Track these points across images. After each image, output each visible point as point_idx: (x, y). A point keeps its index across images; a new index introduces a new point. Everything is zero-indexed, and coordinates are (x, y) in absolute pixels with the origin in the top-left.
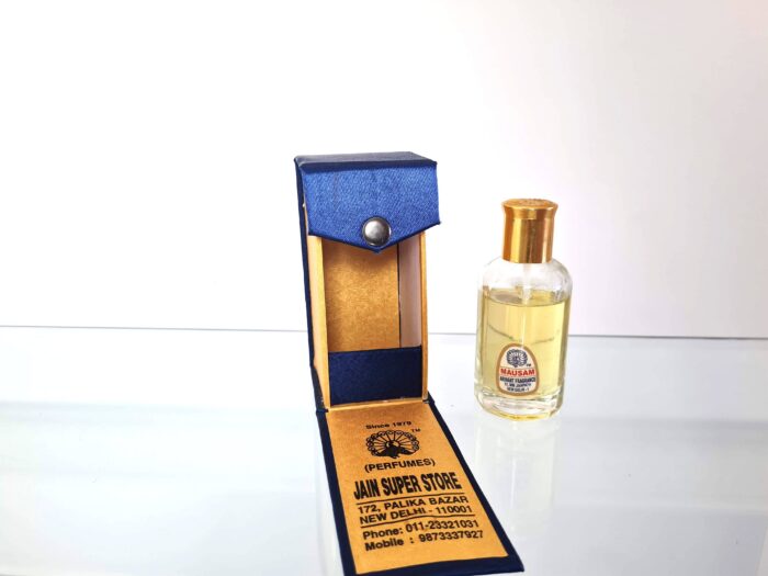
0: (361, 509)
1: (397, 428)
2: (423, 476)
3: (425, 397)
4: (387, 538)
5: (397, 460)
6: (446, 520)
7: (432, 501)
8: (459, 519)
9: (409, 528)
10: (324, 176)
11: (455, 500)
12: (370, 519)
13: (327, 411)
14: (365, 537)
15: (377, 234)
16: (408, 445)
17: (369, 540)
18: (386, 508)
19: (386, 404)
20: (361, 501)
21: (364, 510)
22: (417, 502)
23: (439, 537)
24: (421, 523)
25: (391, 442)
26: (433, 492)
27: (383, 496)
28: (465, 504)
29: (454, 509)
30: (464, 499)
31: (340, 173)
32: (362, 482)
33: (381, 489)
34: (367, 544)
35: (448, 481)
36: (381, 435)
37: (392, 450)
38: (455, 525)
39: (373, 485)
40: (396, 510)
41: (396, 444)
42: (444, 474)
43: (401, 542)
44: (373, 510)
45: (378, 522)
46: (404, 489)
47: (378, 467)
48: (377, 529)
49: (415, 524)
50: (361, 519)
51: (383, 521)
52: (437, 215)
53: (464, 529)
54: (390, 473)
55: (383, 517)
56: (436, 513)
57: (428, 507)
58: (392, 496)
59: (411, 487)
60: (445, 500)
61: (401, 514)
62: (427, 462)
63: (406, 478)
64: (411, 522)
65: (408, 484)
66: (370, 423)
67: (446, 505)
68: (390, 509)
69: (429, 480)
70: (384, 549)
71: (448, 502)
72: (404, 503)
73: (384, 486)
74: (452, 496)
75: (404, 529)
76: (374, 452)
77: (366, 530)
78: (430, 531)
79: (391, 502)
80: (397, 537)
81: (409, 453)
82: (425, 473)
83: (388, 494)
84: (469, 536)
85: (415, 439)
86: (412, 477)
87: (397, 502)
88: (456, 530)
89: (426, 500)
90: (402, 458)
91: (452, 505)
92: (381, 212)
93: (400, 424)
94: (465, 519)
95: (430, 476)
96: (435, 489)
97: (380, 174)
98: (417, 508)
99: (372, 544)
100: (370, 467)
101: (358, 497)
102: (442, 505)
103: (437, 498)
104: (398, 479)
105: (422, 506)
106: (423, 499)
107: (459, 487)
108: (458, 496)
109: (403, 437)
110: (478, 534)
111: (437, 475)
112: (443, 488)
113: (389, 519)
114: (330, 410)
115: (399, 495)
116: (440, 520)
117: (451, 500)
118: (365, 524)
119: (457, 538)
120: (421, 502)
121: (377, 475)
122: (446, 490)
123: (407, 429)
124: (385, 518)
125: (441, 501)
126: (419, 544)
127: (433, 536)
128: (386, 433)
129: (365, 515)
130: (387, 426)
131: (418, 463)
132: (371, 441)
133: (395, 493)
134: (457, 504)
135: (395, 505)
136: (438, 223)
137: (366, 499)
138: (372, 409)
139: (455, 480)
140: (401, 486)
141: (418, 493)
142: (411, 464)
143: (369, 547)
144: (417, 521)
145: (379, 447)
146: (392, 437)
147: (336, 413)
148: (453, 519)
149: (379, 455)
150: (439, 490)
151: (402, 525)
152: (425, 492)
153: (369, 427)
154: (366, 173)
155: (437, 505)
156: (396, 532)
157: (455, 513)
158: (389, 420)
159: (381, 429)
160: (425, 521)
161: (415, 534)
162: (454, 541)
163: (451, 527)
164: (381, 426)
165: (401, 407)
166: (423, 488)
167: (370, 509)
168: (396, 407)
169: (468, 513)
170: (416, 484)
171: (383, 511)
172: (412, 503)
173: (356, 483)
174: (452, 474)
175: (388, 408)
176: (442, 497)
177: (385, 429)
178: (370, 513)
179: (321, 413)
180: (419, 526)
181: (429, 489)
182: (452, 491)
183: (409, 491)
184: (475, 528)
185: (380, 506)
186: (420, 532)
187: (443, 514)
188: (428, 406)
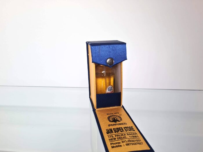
0: (109, 137)
1: (115, 114)
2: (124, 128)
3: (122, 106)
4: (117, 145)
5: (117, 123)
6: (132, 139)
7: (128, 134)
8: (136, 139)
9: (123, 142)
10: (96, 47)
11: (134, 134)
12: (112, 139)
13: (96, 110)
14: (111, 144)
15: (110, 63)
16: (119, 119)
17: (112, 145)
18: (116, 136)
19: (111, 108)
20: (108, 134)
21: (110, 137)
22: (124, 135)
23: (131, 144)
24: (126, 141)
25: (114, 118)
26: (127, 132)
27: (114, 133)
28: (136, 135)
29: (134, 136)
30: (136, 134)
31: (101, 46)
32: (108, 129)
33: (113, 131)
34: (112, 147)
35: (131, 129)
36: (111, 116)
37: (115, 121)
38: (135, 141)
39: (111, 130)
40: (118, 137)
41: (116, 119)
42: (130, 127)
43: (121, 146)
44: (112, 137)
45: (114, 140)
46: (120, 131)
47: (112, 125)
48: (114, 142)
49: (124, 141)
50: (109, 139)
51: (115, 140)
52: (126, 57)
53: (138, 142)
54: (115, 127)
55: (115, 139)
56: (129, 138)
57: (127, 136)
58: (117, 133)
59: (121, 130)
60: (131, 134)
61: (120, 138)
62: (125, 124)
63: (120, 128)
64: (123, 140)
65: (120, 130)
66: (108, 113)
67: (132, 136)
68: (117, 137)
69: (126, 129)
70: (117, 148)
71: (132, 135)
72: (120, 135)
73: (114, 130)
74: (133, 133)
75: (121, 142)
76: (110, 121)
77: (111, 142)
78: (129, 143)
79: (117, 135)
80: (120, 144)
81: (120, 121)
82: (125, 127)
83: (115, 132)
84: (139, 144)
85: (120, 117)
86: (121, 128)
87: (118, 135)
88: (135, 142)
89: (126, 134)
90: (118, 123)
91: (133, 135)
92: (111, 56)
93: (116, 113)
94: (137, 139)
95: (126, 127)
96: (128, 131)
97: (111, 46)
98: (124, 136)
99: (113, 146)
100: (110, 125)
101: (107, 133)
102: (130, 135)
103: (129, 134)
104: (118, 128)
105: (125, 136)
106: (125, 134)
107: (134, 130)
108: (134, 133)
109: (117, 117)
110: (141, 143)
111: (128, 127)
112: (130, 131)
113: (117, 139)
114: (97, 110)
115: (118, 133)
116: (131, 140)
117: (133, 134)
118: (110, 141)
119: (136, 144)
120: (125, 135)
121: (112, 127)
122: (131, 131)
123: (118, 115)
124: (116, 139)
125: (130, 134)
126: (126, 146)
127: (130, 144)
128: (112, 116)
129: (110, 138)
130: (112, 114)
131: (122, 124)
132: (109, 118)
133: (117, 132)
134: (135, 135)
135: (118, 136)
136: (126, 59)
137: (110, 134)
138: (108, 109)
139: (133, 129)
140: (119, 130)
141: (124, 132)
142: (121, 124)
143: (113, 147)
144: (125, 140)
145: (111, 120)
146: (114, 117)
147: (98, 110)
148: (134, 139)
149: (111, 122)
150: (129, 132)
151: (120, 141)
152: (125, 132)
153: (108, 114)
154: (107, 46)
155: (129, 136)
156: (119, 143)
157: (134, 138)
158: (113, 112)
159: (111, 115)
160: (127, 140)
161: (125, 143)
162: (135, 145)
163: (134, 142)
164: (111, 114)
165: (115, 108)
166: (125, 131)
167: (111, 137)
168: (114, 109)
169: (138, 138)
170: (123, 130)
171: (115, 137)
172: (122, 135)
173: (106, 130)
174: (132, 127)
175: (112, 109)
176: (130, 133)
177: (112, 115)
178: (111, 138)
179: (94, 110)
180: (125, 141)
181: (126, 131)
182: (132, 131)
183: (121, 132)
184: (140, 142)
185: (114, 136)
186: (126, 143)
187: (131, 138)
188: (122, 108)
